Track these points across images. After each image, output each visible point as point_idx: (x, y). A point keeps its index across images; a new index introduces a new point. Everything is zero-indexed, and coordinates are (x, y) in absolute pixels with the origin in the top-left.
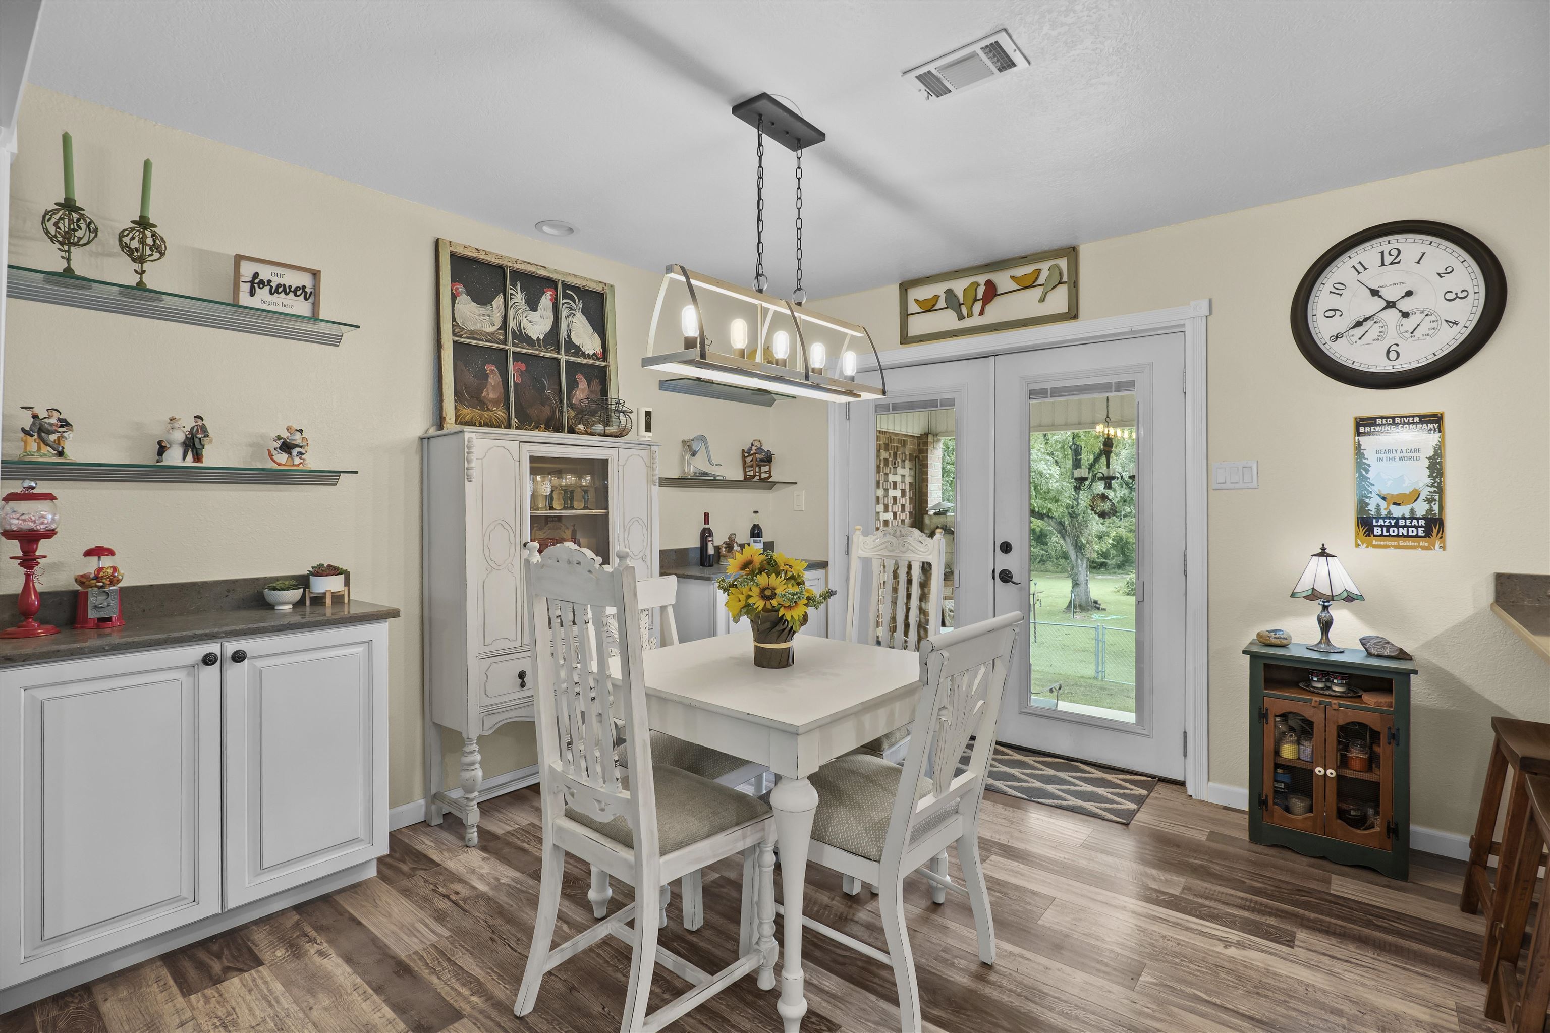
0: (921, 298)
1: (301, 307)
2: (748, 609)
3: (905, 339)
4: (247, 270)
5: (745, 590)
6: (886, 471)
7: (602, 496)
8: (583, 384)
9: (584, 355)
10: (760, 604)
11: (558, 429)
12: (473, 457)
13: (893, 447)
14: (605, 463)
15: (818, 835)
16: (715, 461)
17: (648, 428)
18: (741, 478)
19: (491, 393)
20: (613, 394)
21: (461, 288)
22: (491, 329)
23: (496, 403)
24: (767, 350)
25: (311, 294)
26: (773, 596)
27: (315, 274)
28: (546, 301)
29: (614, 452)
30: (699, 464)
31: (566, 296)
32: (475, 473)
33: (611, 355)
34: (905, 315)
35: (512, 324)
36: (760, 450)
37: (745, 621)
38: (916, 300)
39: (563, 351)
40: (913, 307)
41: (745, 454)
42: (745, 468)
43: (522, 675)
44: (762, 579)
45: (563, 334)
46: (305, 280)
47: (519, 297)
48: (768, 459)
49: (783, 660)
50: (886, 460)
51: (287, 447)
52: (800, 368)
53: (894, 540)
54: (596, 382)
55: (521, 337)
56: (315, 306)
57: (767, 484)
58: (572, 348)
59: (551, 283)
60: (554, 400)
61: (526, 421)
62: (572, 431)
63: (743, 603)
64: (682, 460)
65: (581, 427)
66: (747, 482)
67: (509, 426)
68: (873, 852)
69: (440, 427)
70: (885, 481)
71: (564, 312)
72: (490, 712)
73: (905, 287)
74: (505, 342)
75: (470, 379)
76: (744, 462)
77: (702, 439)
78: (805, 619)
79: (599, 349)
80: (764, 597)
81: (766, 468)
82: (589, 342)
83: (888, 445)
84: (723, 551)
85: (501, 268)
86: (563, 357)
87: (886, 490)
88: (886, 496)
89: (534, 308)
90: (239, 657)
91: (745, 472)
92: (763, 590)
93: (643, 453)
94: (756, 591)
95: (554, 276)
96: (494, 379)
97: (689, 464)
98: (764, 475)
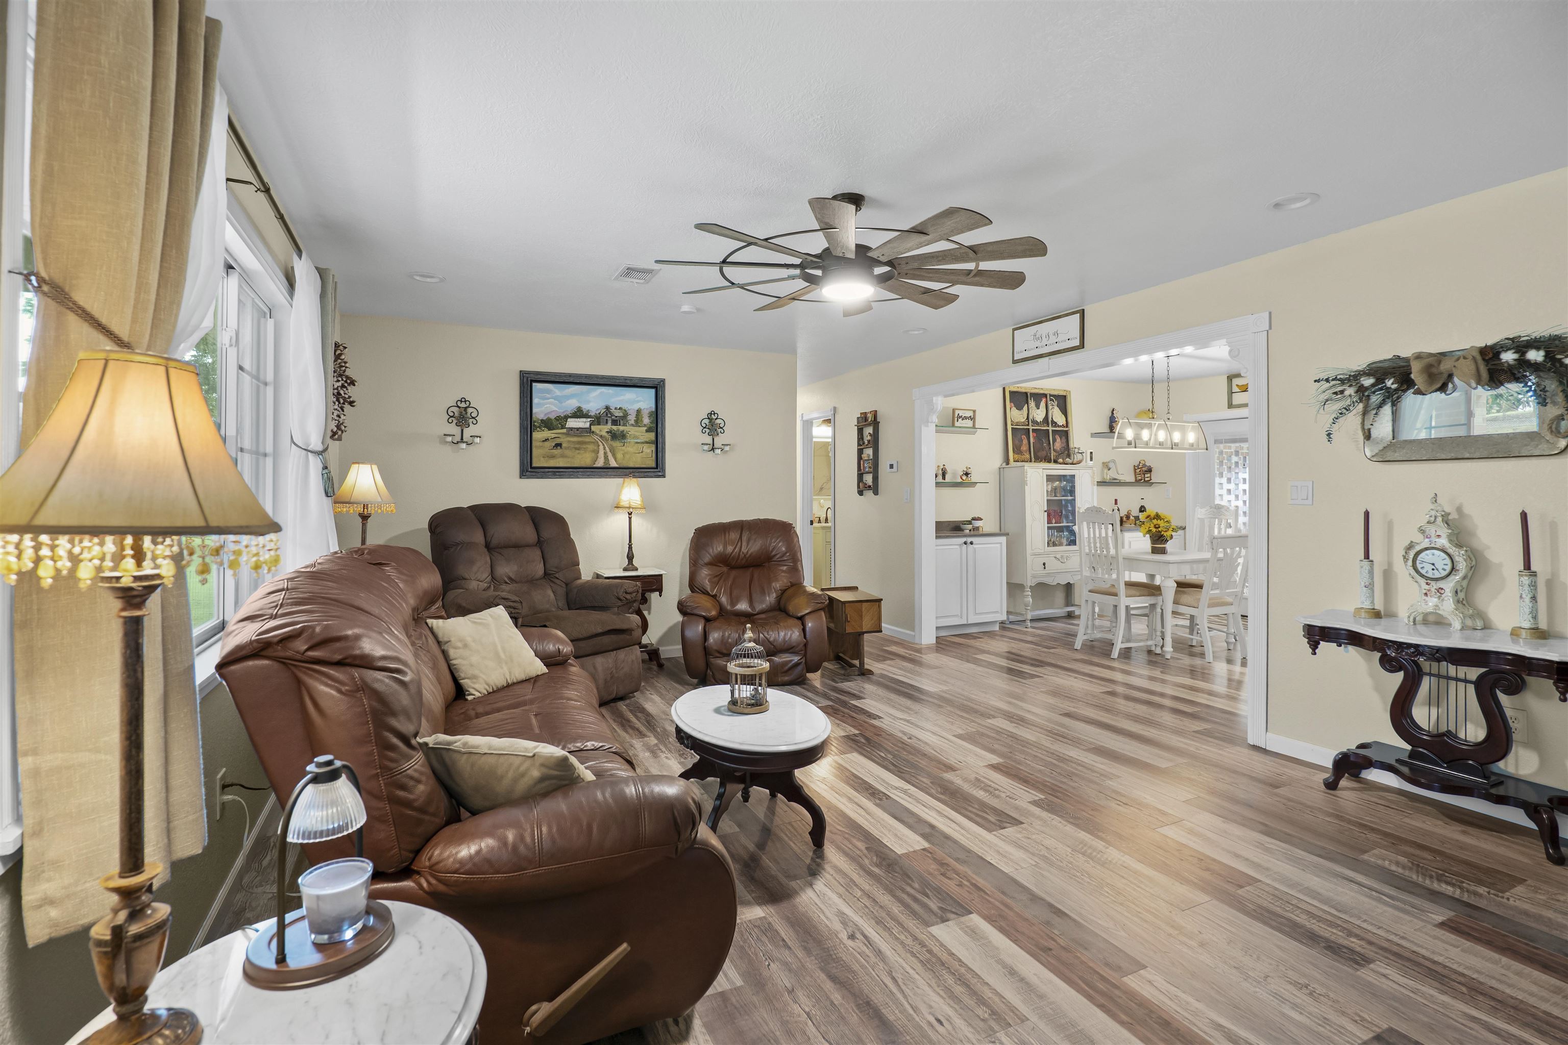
0: (1240, 384)
1: (969, 423)
2: (1149, 531)
3: (1230, 406)
4: (957, 412)
5: (1148, 525)
6: (1237, 471)
7: (1072, 492)
8: (1058, 440)
9: (1059, 426)
10: (1154, 530)
11: (1049, 461)
12: (1028, 476)
13: (1242, 454)
14: (1073, 476)
15: (1176, 602)
16: (1120, 472)
17: (1091, 459)
18: (1134, 481)
19: (1024, 448)
20: (1071, 445)
21: (1013, 405)
22: (1023, 420)
23: (1026, 452)
24: (1156, 439)
25: (973, 419)
26: (1159, 527)
27: (974, 411)
28: (1043, 404)
29: (1078, 471)
30: (1110, 475)
31: (1051, 400)
32: (1028, 482)
33: (1070, 425)
34: (1231, 393)
35: (1031, 417)
36: (1144, 465)
37: (1148, 536)
38: (1237, 385)
39: (1050, 425)
40: (1235, 389)
41: (1135, 468)
42: (1135, 475)
43: (1044, 564)
44: (1155, 521)
45: (1050, 419)
46: (970, 414)
47: (1032, 404)
48: (1150, 470)
49: (1163, 551)
50: (1237, 463)
51: (967, 474)
52: (1169, 443)
53: (1215, 510)
54: (1064, 438)
55: (1035, 422)
56: (974, 423)
57: (1149, 483)
58: (1054, 424)
59: (1045, 395)
60: (1047, 448)
61: (1038, 459)
62: (1056, 462)
63: (1147, 530)
64: (1103, 471)
65: (1061, 460)
66: (1138, 482)
67: (1031, 461)
68: (1196, 606)
69: (1008, 463)
70: (1236, 478)
71: (1050, 407)
72: (1034, 577)
73: (1230, 378)
74: (1028, 425)
75: (1017, 442)
76: (1135, 472)
77: (1114, 461)
78: (1172, 537)
79: (1064, 423)
80: (1156, 528)
81: (1149, 475)
82: (1059, 419)
83: (1238, 452)
84: (1124, 519)
85: (1026, 393)
86: (1050, 428)
87: (1237, 485)
88: (1237, 489)
89: (1038, 408)
90: (971, 543)
91: (1136, 477)
92: (1155, 526)
93: (1090, 471)
94: (1152, 525)
95: (1046, 392)
96: (1025, 442)
97: (1107, 474)
98: (1146, 479)
